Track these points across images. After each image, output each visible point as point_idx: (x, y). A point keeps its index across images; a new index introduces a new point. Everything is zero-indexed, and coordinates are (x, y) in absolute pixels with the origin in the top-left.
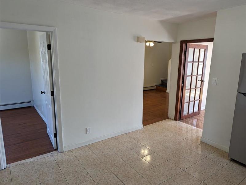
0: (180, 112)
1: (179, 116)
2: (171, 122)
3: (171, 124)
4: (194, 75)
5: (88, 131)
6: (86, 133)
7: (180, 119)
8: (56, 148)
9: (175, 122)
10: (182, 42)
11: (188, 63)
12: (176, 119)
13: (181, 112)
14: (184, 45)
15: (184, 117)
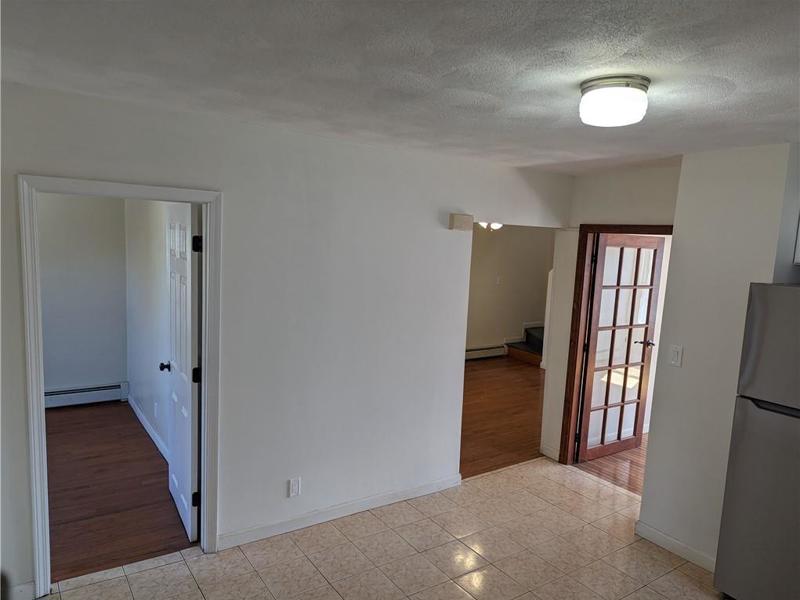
0: (578, 438)
1: (573, 451)
2: (549, 468)
3: (547, 474)
4: (621, 327)
5: (293, 488)
6: (288, 496)
7: (576, 461)
8: (195, 538)
9: (559, 468)
10: (585, 229)
11: (603, 291)
12: (563, 460)
13: (580, 437)
14: (590, 237)
15: (588, 453)
